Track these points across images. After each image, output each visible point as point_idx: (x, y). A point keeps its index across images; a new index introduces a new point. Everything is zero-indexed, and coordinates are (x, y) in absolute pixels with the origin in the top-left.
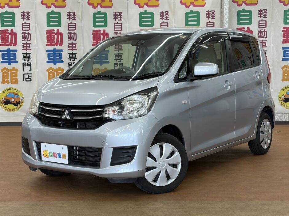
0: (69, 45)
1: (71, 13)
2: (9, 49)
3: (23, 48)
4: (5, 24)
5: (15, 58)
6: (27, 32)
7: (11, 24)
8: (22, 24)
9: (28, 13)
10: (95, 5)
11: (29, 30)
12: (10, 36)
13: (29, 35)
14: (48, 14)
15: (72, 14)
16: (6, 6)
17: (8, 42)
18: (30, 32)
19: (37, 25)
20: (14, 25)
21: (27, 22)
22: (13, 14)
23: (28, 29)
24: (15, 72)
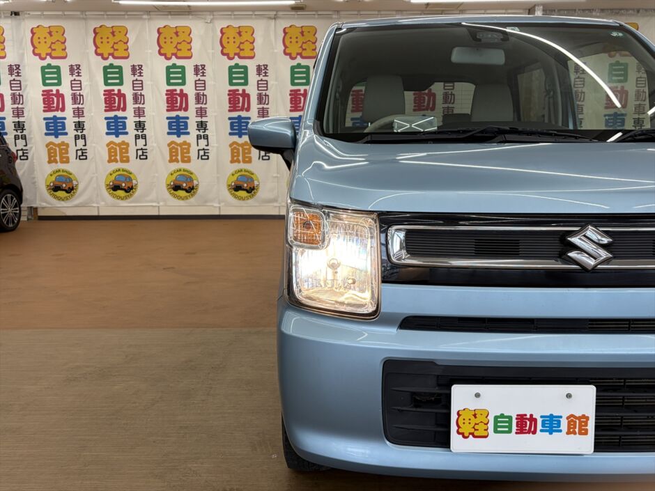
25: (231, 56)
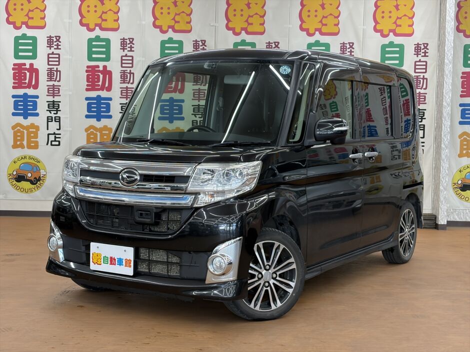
0: (194, 93)
1: (199, 41)
2: (99, 96)
3: (122, 95)
4: (94, 56)
5: (108, 110)
6: (128, 70)
7: (104, 56)
8: (122, 57)
9: (132, 40)
10: (238, 30)
11: (132, 67)
12: (101, 76)
13: (132, 75)
14: (163, 43)
15: (201, 44)
16: (97, 28)
17: (99, 85)
18: (133, 70)
19: (144, 59)
20: (108, 59)
21: (130, 54)
22: (108, 41)
23: (131, 65)
24: (107, 132)
25: (91, 26)
